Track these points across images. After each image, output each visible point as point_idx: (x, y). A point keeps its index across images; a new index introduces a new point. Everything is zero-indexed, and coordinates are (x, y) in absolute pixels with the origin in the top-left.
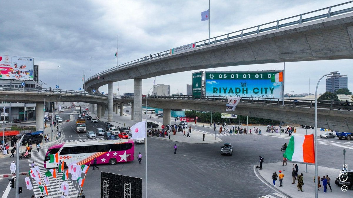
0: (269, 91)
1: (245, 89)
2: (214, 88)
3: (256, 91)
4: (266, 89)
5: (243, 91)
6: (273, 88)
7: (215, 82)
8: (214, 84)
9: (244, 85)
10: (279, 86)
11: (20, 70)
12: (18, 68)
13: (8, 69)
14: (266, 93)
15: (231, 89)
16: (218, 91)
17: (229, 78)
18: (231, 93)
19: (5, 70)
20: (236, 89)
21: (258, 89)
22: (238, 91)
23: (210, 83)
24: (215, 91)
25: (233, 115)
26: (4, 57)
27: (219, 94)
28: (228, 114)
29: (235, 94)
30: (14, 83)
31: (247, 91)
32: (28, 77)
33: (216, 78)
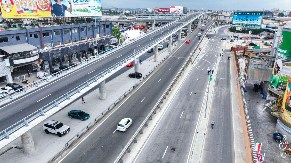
0: (256, 20)
1: (247, 19)
2: (236, 18)
3: (251, 20)
4: (255, 19)
5: (247, 20)
6: (258, 19)
7: (237, 16)
8: (236, 16)
9: (247, 17)
10: (261, 18)
12: (179, 10)
13: (176, 10)
14: (255, 21)
15: (242, 19)
16: (237, 20)
17: (242, 14)
18: (242, 21)
20: (244, 19)
21: (252, 19)
22: (244, 20)
23: (235, 16)
24: (236, 20)
25: (241, 29)
26: (175, 6)
27: (237, 21)
28: (238, 29)
29: (243, 21)
30: (177, 15)
31: (248, 20)
32: (181, 13)
33: (237, 14)
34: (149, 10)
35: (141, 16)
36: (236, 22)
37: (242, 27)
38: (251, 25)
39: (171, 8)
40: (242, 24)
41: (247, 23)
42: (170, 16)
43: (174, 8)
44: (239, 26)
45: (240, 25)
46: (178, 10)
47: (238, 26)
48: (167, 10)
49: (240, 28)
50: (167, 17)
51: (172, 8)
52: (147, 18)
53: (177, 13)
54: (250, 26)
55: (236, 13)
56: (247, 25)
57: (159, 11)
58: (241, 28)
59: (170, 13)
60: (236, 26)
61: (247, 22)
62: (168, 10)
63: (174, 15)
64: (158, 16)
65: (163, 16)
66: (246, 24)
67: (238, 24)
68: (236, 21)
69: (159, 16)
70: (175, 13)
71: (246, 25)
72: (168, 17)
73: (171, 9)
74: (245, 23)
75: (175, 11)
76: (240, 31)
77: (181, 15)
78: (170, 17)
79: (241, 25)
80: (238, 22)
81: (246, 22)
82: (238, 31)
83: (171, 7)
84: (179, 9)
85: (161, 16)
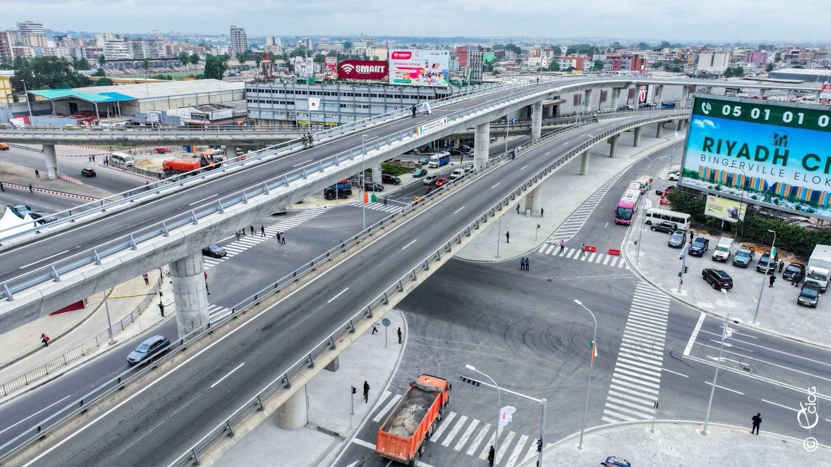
1: (782, 153)
2: (707, 139)
3: (811, 162)
5: (777, 156)
7: (710, 123)
8: (707, 126)
11: (433, 71)
12: (430, 69)
15: (745, 146)
16: (714, 148)
17: (745, 116)
18: (743, 159)
19: (415, 71)
20: (759, 148)
21: (818, 159)
22: (762, 154)
23: (700, 123)
24: (707, 147)
25: (734, 215)
26: (414, 52)
27: (714, 154)
28: (720, 209)
29: (752, 161)
30: (422, 92)
31: (785, 158)
32: (441, 81)
33: (716, 113)
34: (299, 66)
35: (265, 95)
36: (705, 164)
37: (741, 201)
38: (808, 198)
39: (393, 57)
40: (743, 183)
41: (780, 180)
42: (391, 96)
43: (408, 58)
44: (725, 189)
45: (729, 182)
46: (426, 70)
47: (718, 188)
48: (376, 69)
49: (732, 205)
50: (377, 100)
51: (398, 58)
52: (293, 103)
53: (421, 81)
54: (803, 202)
55: (706, 108)
56: (778, 191)
57: (342, 75)
58: (737, 205)
59: (392, 82)
60: (703, 185)
61: (776, 171)
62: (382, 67)
63: (407, 91)
64: (336, 94)
65: (357, 99)
66: (770, 184)
67: (717, 178)
68: (703, 158)
69: (342, 98)
70: (414, 82)
71: (771, 191)
72: (382, 100)
73: (393, 64)
74: (763, 177)
75: (414, 76)
76: (727, 223)
77: (439, 92)
78: (389, 100)
79: (735, 182)
80: (719, 167)
81: (767, 173)
82: (719, 220)
83: (396, 55)
84: (430, 65)
85: (350, 98)
